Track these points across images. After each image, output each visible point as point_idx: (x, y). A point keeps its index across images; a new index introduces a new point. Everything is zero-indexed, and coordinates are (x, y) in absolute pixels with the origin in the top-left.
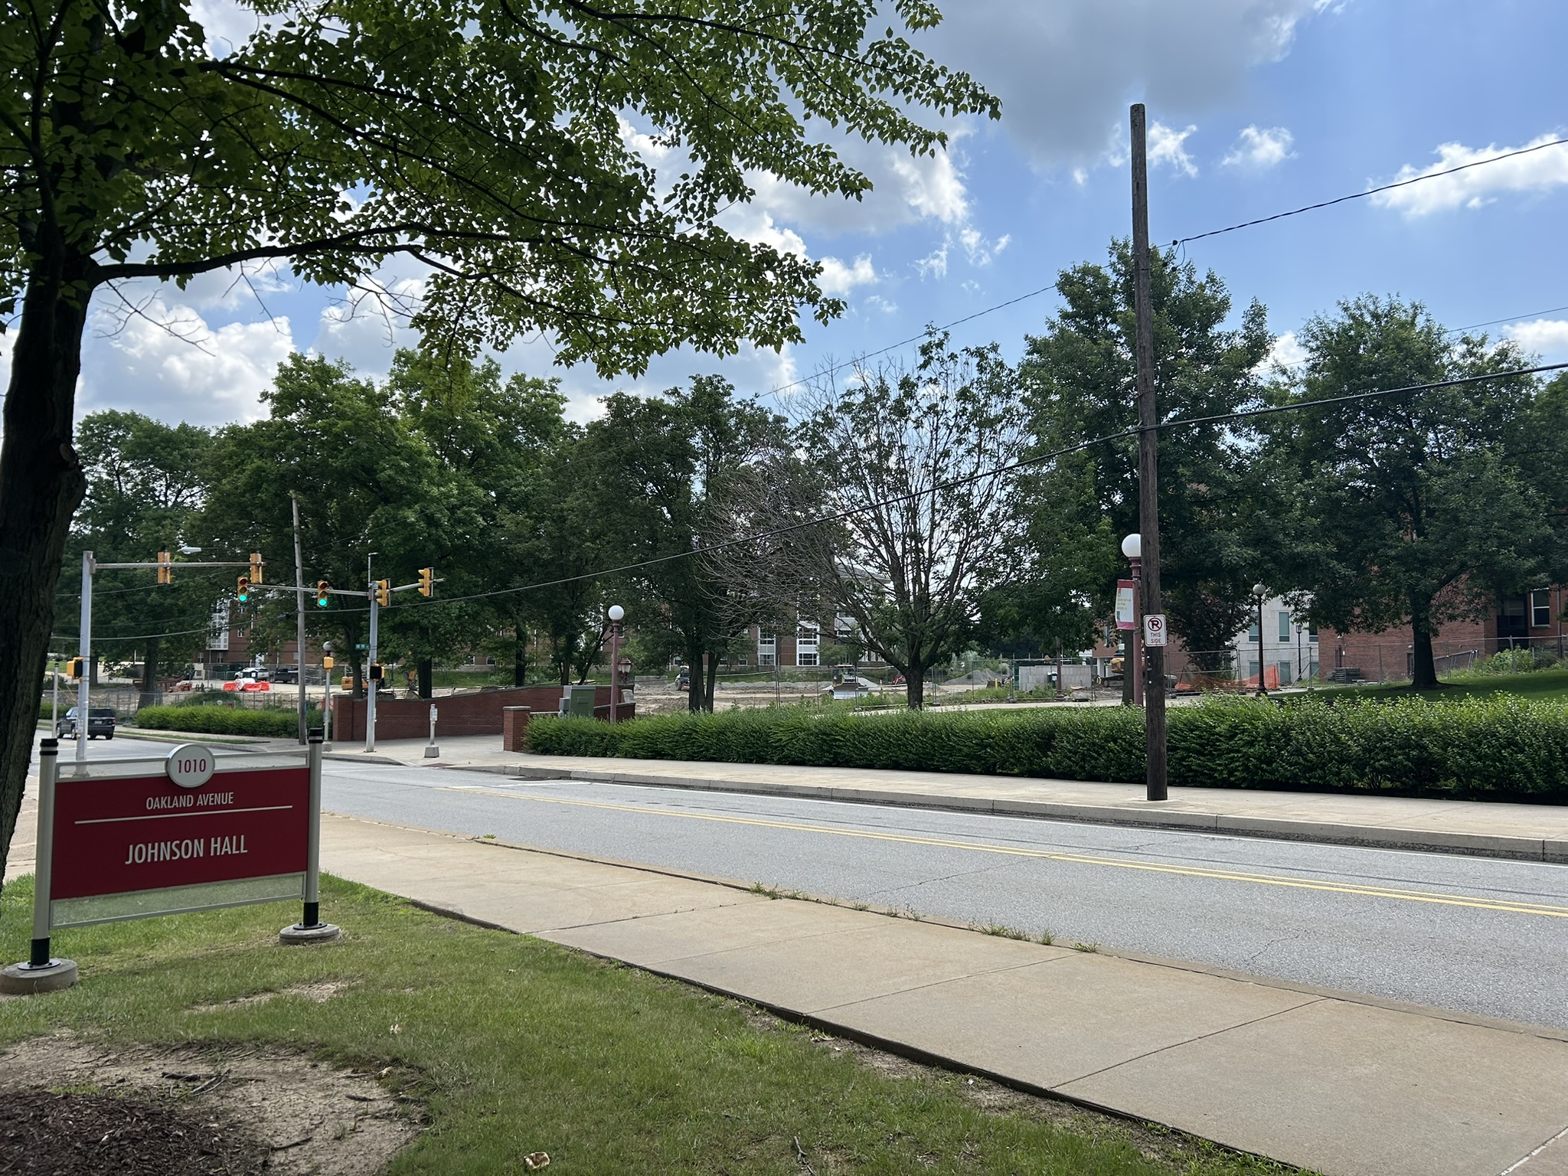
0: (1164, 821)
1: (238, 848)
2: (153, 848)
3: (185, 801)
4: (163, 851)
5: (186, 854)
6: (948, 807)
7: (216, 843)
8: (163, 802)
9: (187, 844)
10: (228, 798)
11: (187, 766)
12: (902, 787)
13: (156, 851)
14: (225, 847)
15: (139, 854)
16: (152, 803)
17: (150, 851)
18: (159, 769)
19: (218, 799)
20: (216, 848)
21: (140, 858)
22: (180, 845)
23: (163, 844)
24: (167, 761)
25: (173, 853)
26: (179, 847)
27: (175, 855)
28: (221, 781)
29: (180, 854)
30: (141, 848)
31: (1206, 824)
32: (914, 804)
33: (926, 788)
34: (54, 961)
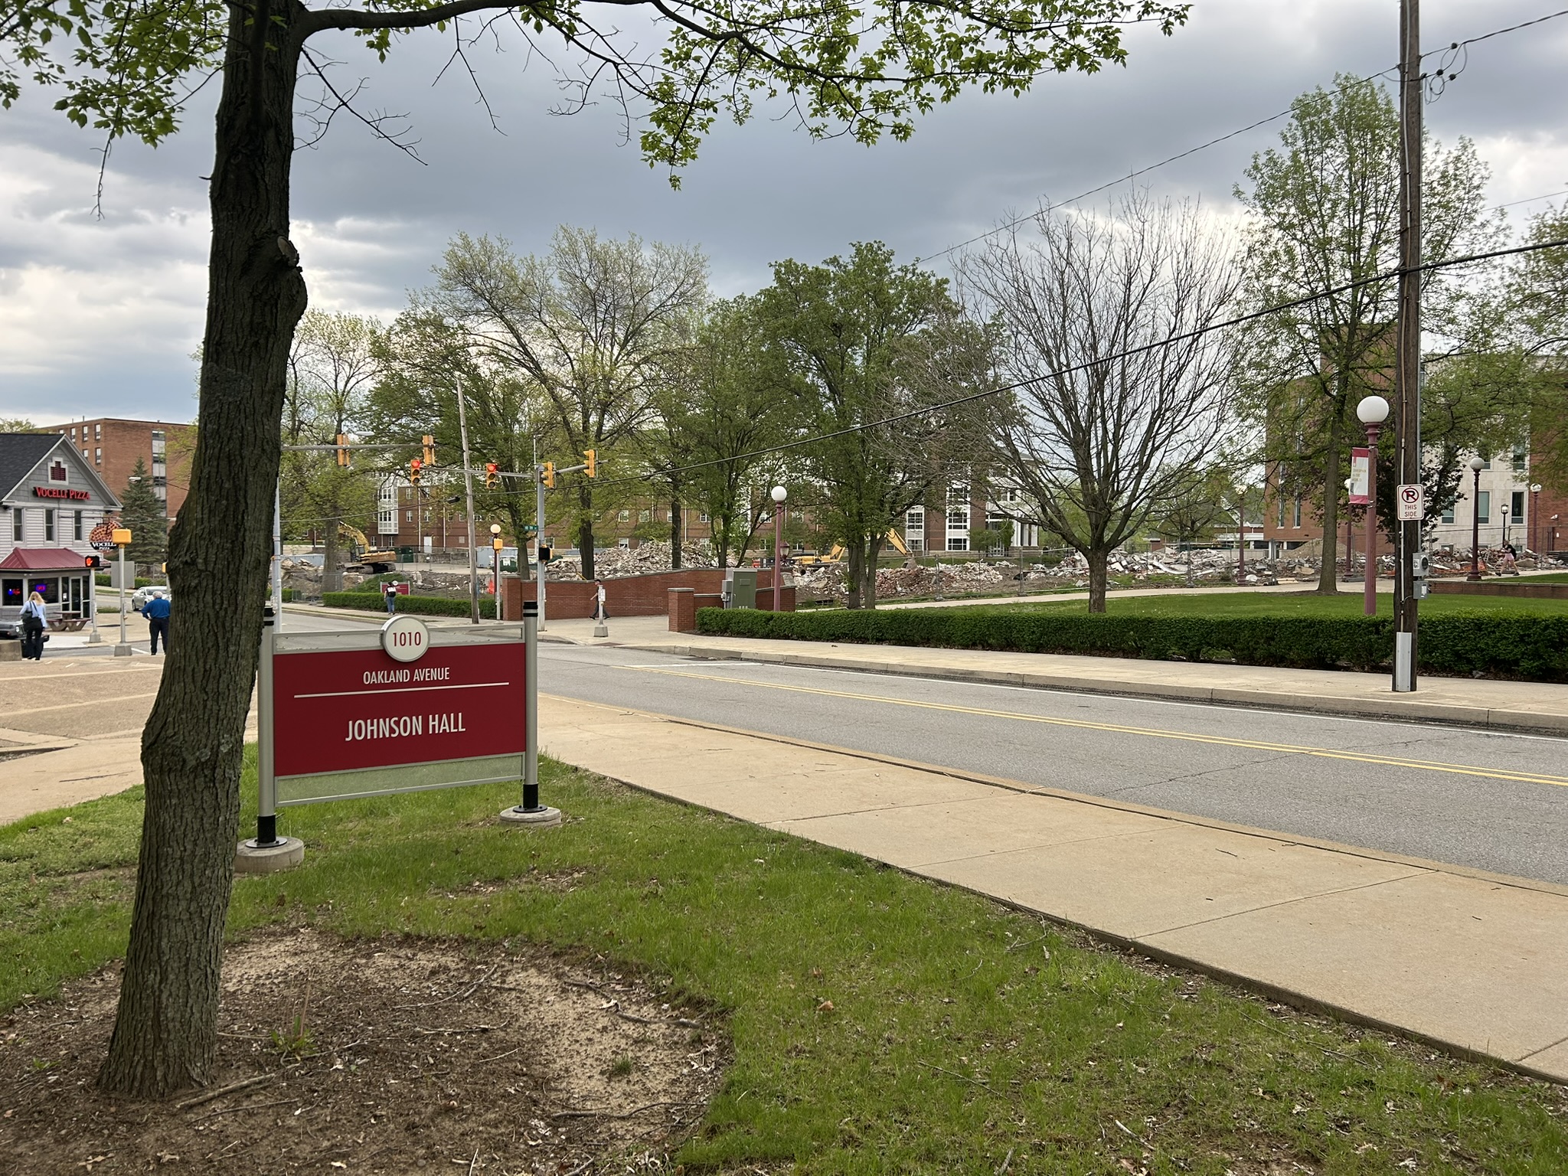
0: (1421, 714)
1: (456, 727)
2: (372, 725)
3: (402, 676)
4: (383, 728)
5: (405, 732)
6: (1159, 696)
7: (434, 720)
8: (380, 677)
9: (405, 721)
10: (444, 673)
11: (402, 639)
12: (1100, 674)
13: (375, 728)
14: (443, 724)
15: (360, 730)
16: (370, 678)
17: (369, 728)
18: (373, 643)
19: (435, 674)
20: (434, 726)
21: (360, 735)
22: (399, 721)
23: (381, 720)
24: (382, 635)
25: (392, 731)
26: (397, 723)
27: (394, 732)
28: (434, 656)
29: (399, 731)
30: (360, 724)
31: (1474, 719)
32: (1118, 692)
33: (1128, 675)
34: (281, 840)
